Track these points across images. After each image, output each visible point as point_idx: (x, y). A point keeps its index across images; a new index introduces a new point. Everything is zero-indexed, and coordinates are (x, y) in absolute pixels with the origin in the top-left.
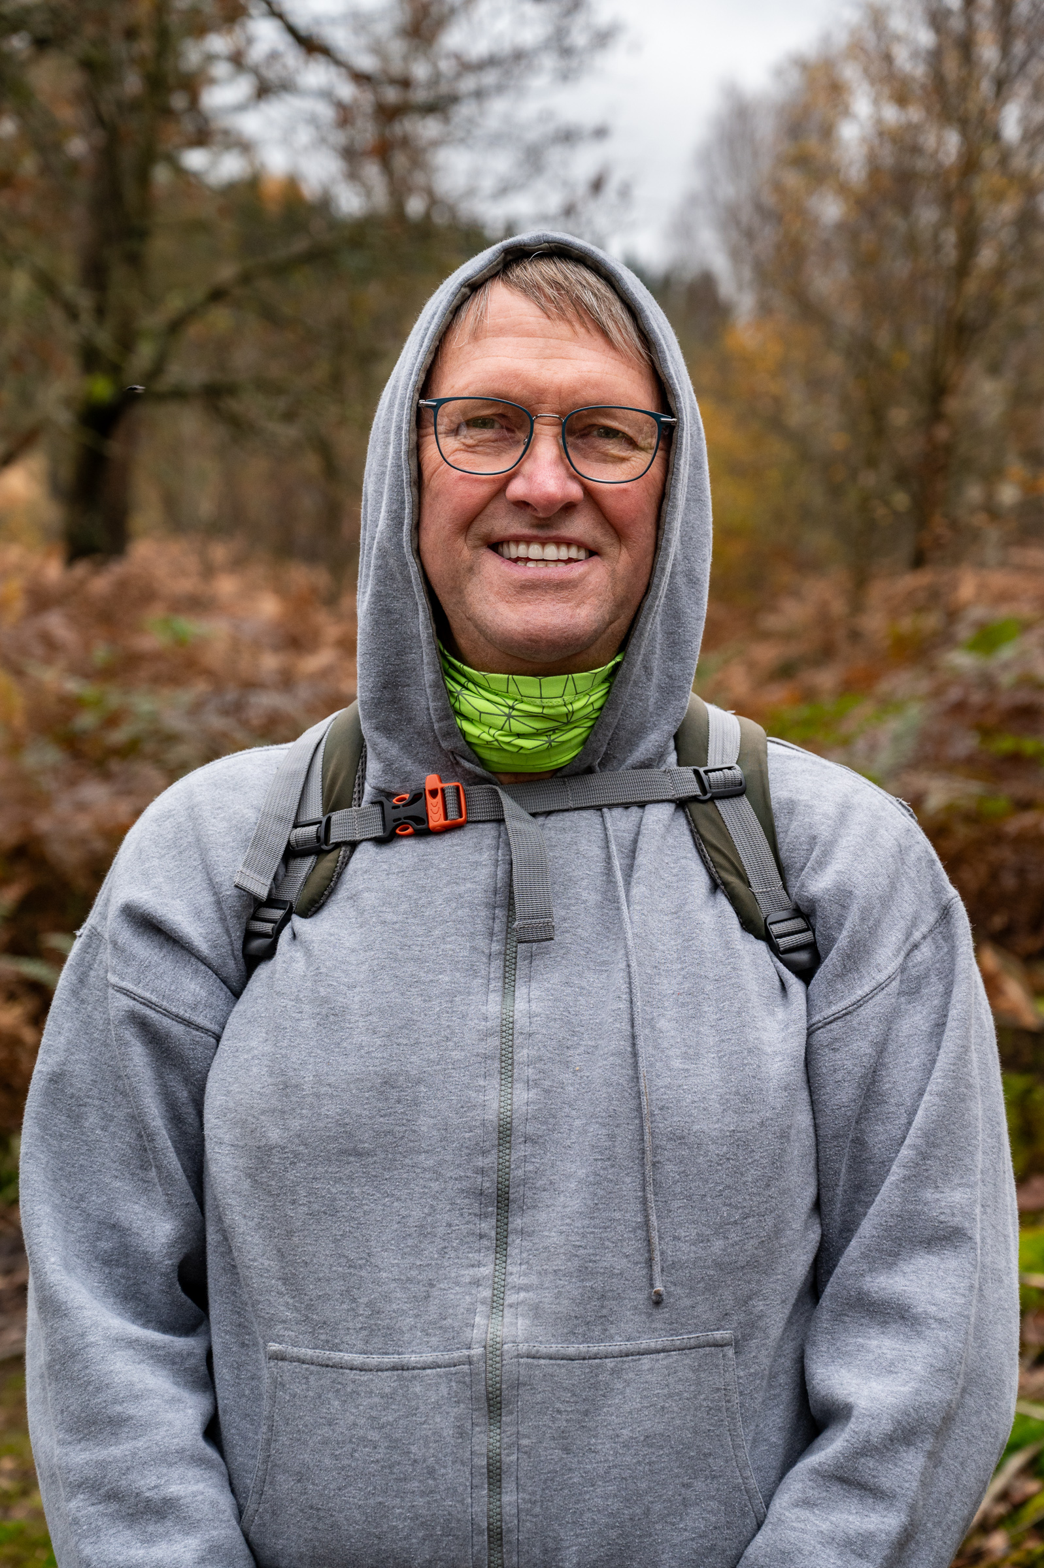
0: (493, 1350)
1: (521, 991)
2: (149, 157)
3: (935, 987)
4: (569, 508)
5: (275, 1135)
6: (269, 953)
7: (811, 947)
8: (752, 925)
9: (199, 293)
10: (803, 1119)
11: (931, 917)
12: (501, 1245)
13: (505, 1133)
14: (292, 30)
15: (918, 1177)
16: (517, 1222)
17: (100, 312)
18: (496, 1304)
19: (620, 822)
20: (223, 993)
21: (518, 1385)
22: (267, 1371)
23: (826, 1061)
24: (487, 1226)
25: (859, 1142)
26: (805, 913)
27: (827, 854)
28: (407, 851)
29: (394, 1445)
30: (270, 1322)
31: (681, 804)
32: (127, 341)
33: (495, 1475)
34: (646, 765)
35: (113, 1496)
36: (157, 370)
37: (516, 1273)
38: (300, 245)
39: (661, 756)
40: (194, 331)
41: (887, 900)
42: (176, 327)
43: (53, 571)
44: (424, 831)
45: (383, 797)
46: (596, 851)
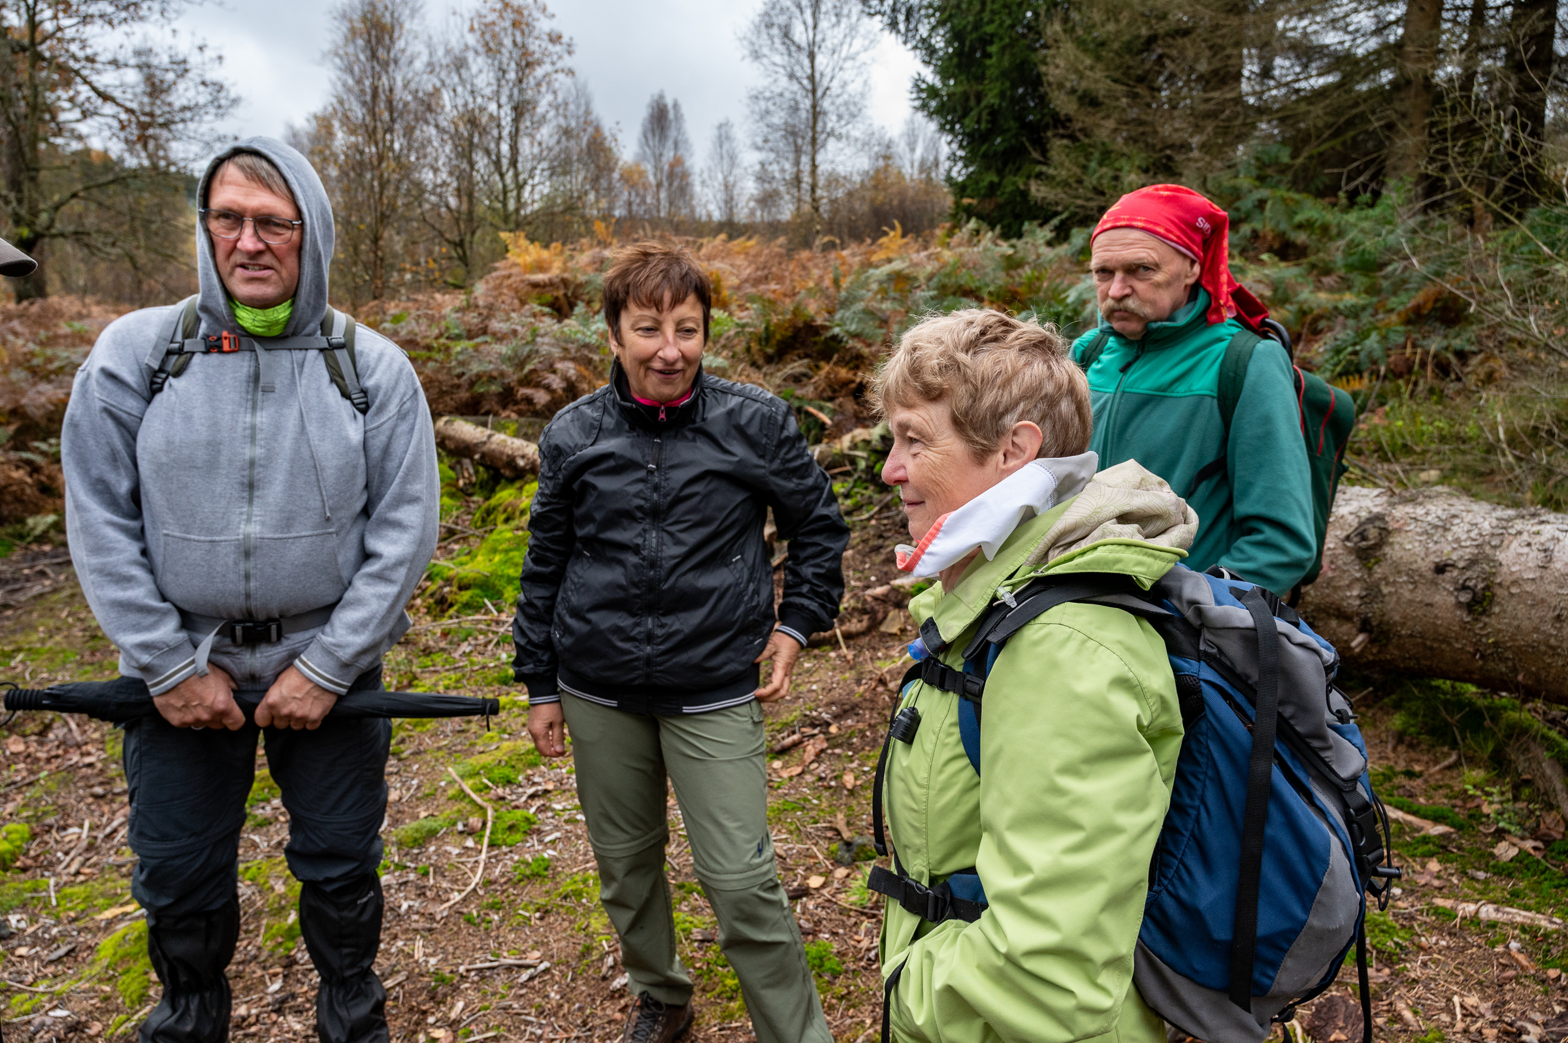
0: (247, 537)
1: (259, 414)
2: (35, 140)
3: (411, 416)
4: (260, 253)
5: (164, 459)
6: (161, 389)
7: (366, 403)
8: (345, 395)
9: (67, 194)
10: (362, 461)
11: (411, 393)
12: (251, 501)
13: (252, 464)
14: (94, 89)
15: (405, 481)
16: (256, 493)
17: (20, 201)
18: (248, 521)
19: (297, 355)
20: (143, 403)
21: (256, 548)
22: (162, 539)
23: (371, 442)
24: (245, 494)
25: (383, 468)
26: (364, 392)
27: (373, 372)
28: (214, 358)
29: (210, 567)
30: (163, 523)
31: (322, 350)
32: (35, 213)
33: (247, 577)
34: (309, 335)
35: (109, 574)
36: (50, 226)
37: (256, 510)
38: (110, 177)
39: (314, 332)
40: (65, 209)
41: (394, 389)
42: (57, 208)
43: (12, 306)
44: (221, 351)
45: (206, 337)
46: (288, 365)
